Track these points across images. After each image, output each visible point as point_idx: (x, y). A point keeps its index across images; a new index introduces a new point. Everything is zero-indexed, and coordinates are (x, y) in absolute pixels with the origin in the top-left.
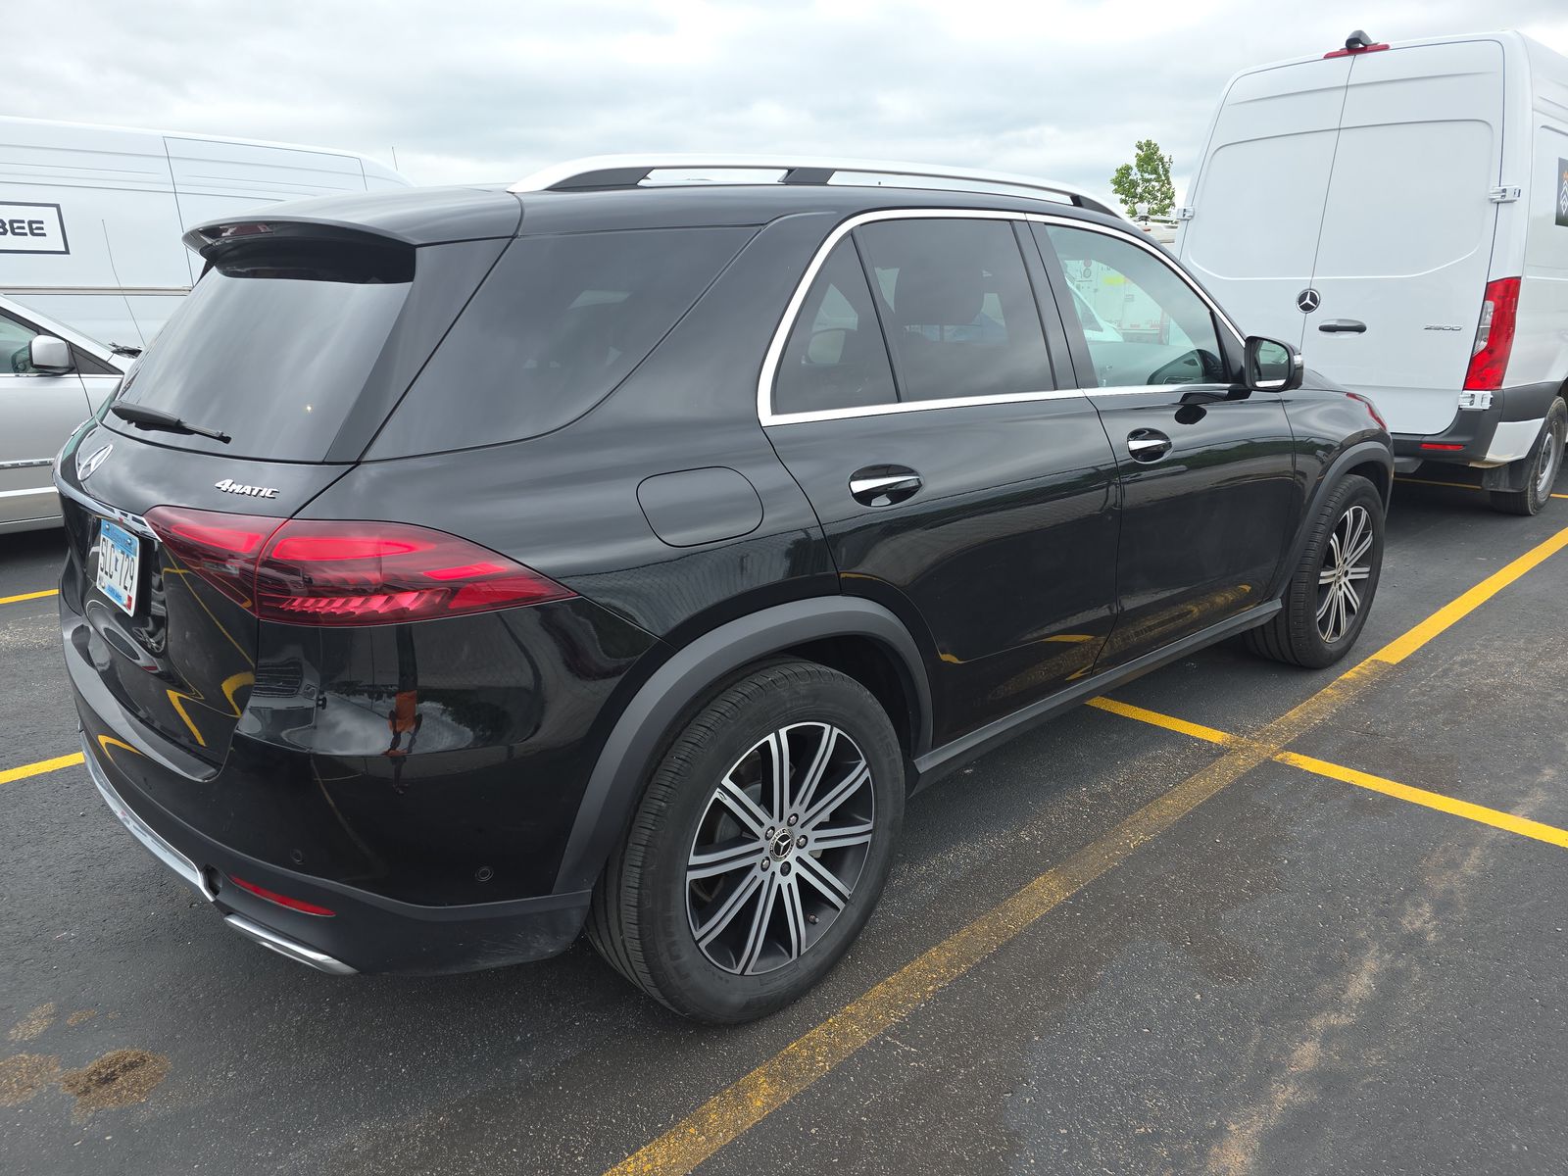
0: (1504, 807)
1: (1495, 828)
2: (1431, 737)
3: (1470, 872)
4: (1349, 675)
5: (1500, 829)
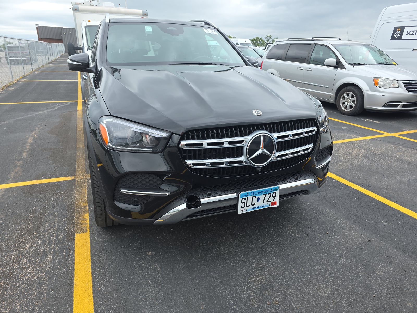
0: (8, 189)
1: (9, 183)
2: (38, 202)
3: (13, 173)
4: (87, 216)
5: (8, 183)
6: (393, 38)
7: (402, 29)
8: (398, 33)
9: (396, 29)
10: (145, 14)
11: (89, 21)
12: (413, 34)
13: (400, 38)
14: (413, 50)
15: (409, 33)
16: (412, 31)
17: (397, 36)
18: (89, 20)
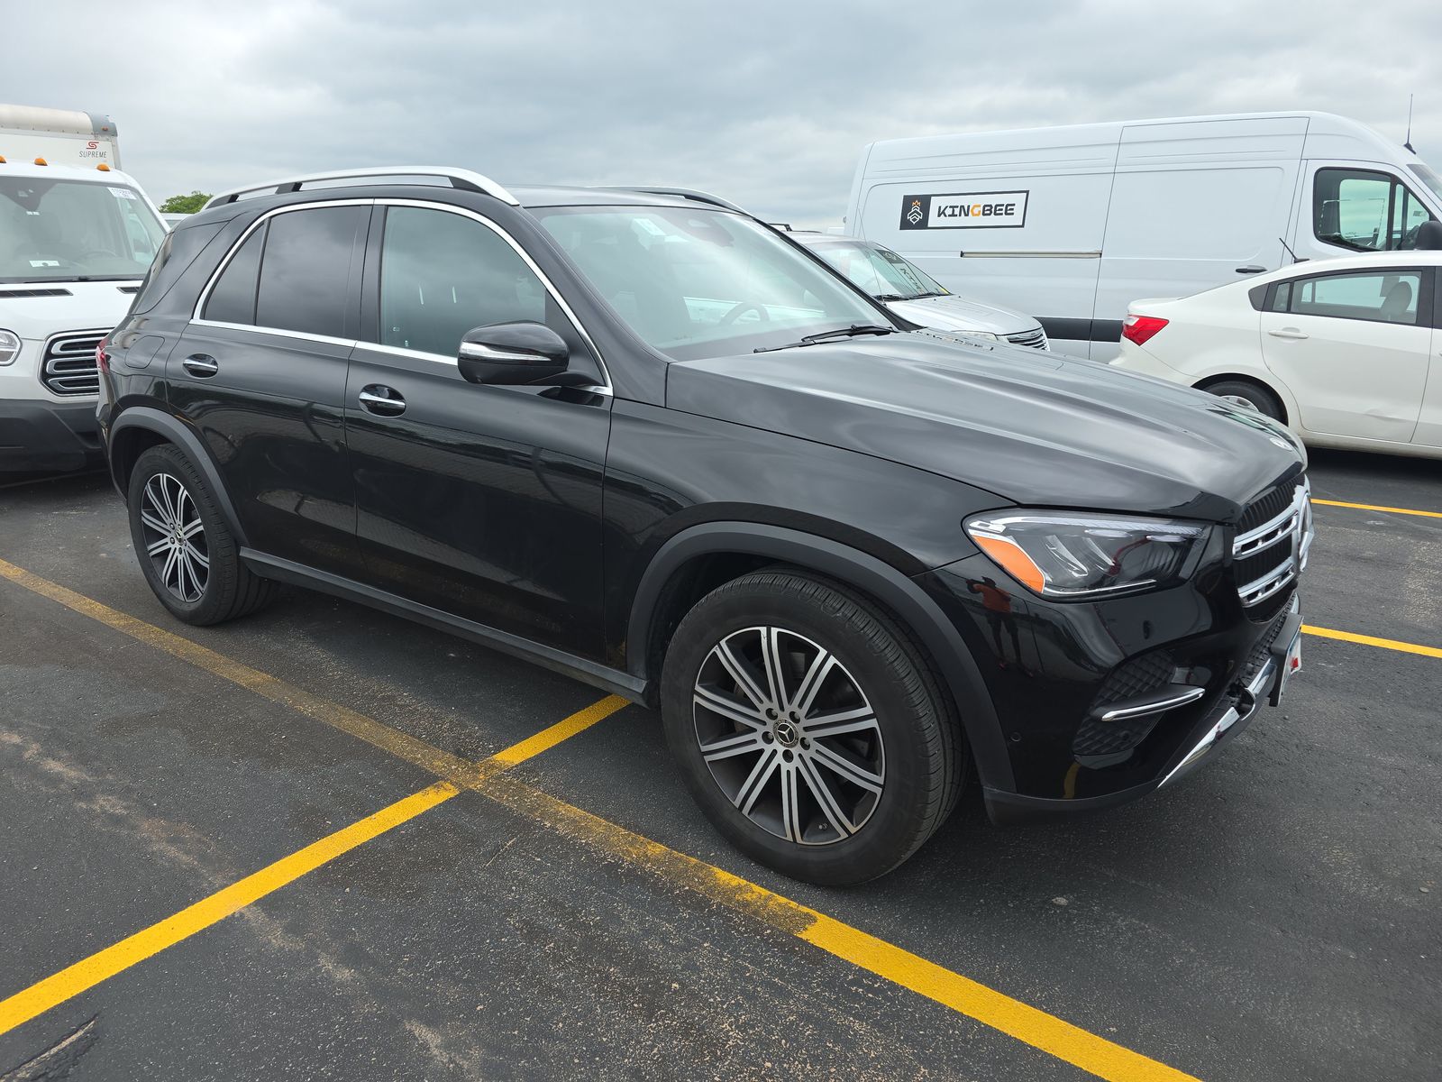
6: (905, 225)
7: (925, 201)
8: (915, 212)
9: (908, 201)
10: (105, 130)
11: (41, 163)
12: (953, 215)
13: (923, 225)
14: (962, 254)
15: (943, 212)
16: (951, 207)
17: (914, 220)
18: (38, 157)
